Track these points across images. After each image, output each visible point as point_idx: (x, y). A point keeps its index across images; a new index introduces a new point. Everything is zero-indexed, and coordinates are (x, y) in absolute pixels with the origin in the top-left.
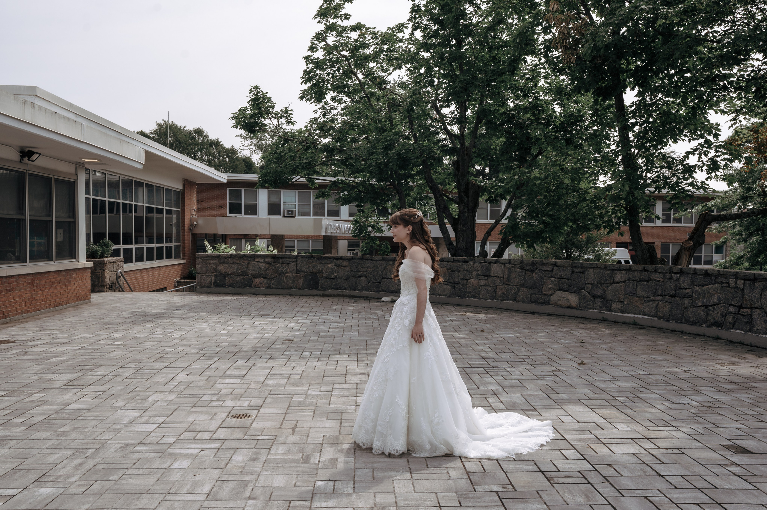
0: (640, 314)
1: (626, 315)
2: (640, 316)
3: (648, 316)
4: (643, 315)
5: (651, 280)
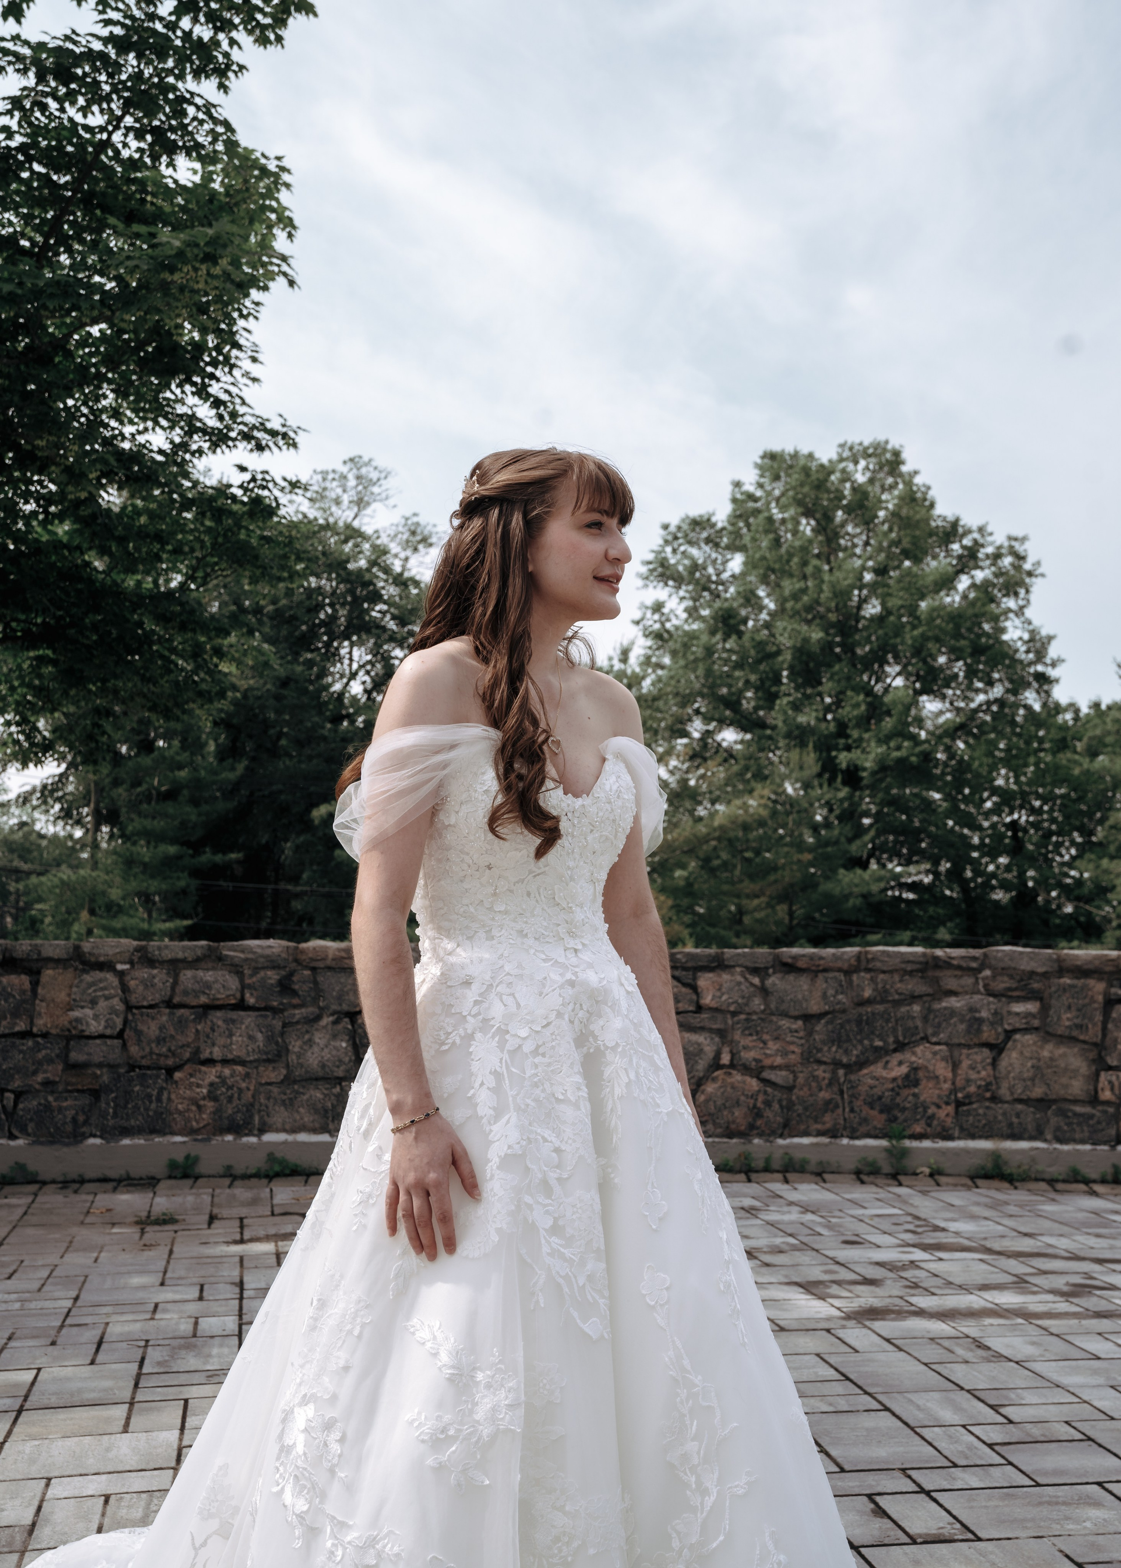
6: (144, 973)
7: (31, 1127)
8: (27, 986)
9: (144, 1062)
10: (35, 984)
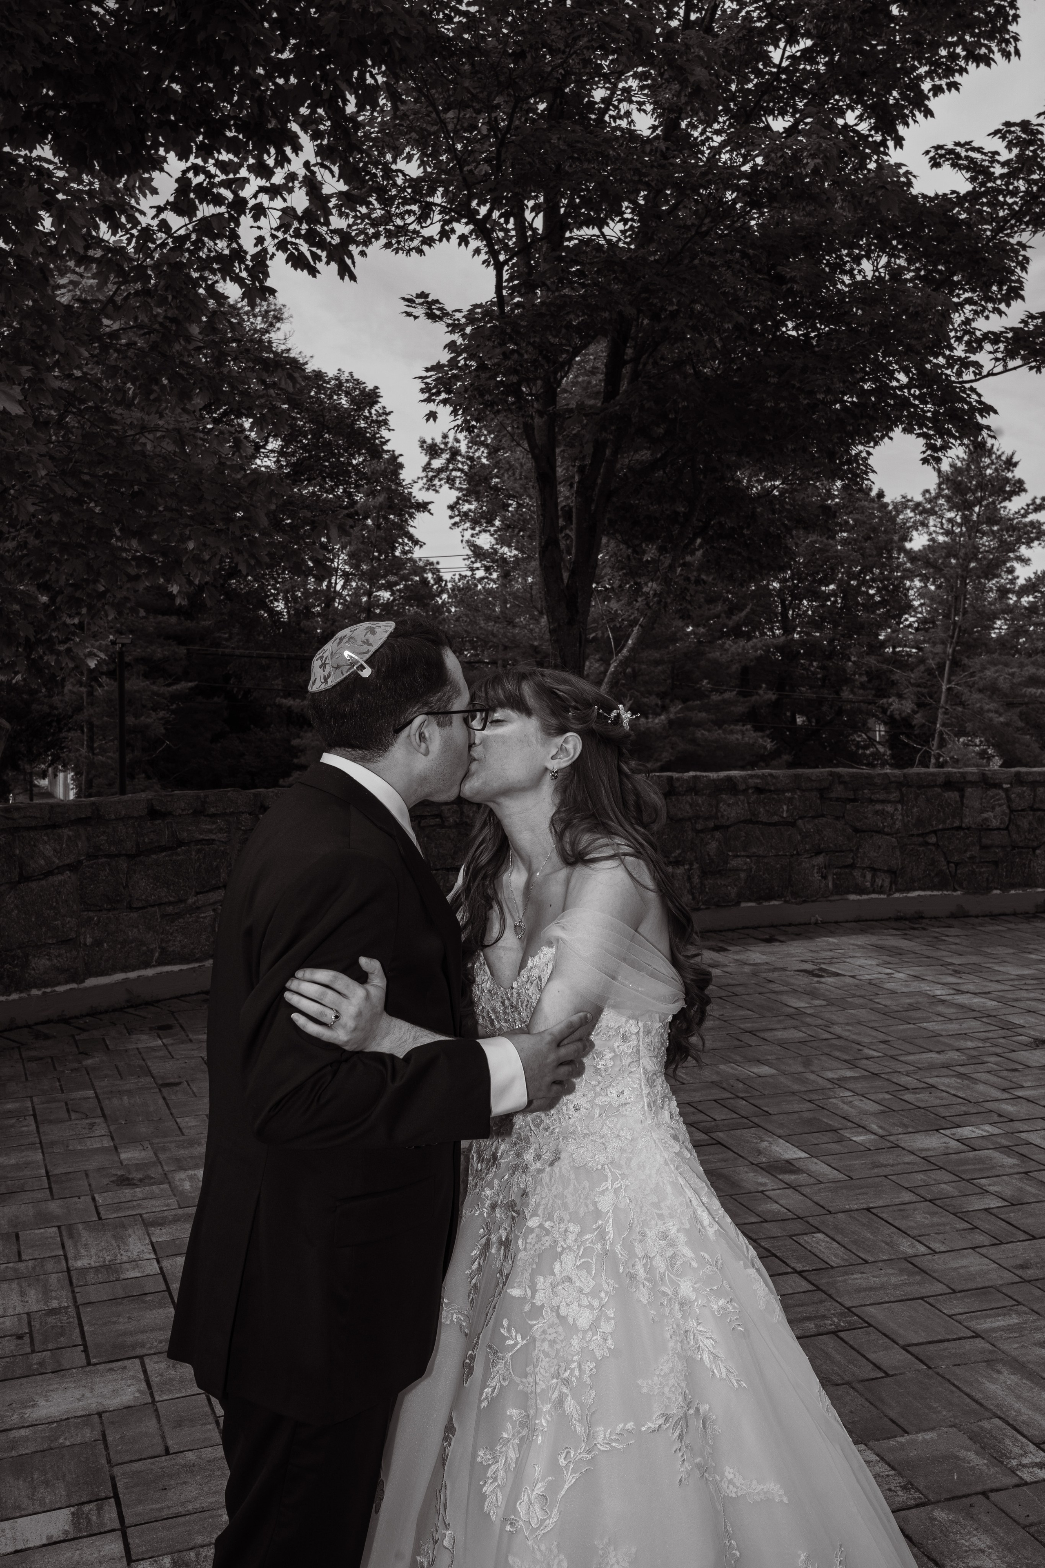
0: (147, 965)
1: (91, 982)
2: (150, 972)
3: (184, 960)
4: (160, 963)
5: (181, 844)
6: (1018, 790)
7: (965, 884)
8: (958, 799)
9: (1021, 844)
10: (962, 797)
